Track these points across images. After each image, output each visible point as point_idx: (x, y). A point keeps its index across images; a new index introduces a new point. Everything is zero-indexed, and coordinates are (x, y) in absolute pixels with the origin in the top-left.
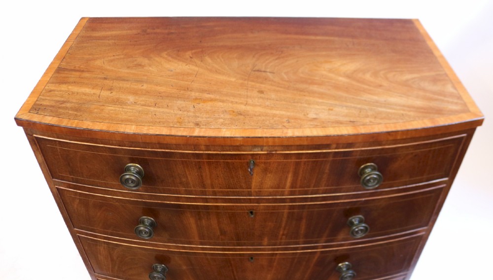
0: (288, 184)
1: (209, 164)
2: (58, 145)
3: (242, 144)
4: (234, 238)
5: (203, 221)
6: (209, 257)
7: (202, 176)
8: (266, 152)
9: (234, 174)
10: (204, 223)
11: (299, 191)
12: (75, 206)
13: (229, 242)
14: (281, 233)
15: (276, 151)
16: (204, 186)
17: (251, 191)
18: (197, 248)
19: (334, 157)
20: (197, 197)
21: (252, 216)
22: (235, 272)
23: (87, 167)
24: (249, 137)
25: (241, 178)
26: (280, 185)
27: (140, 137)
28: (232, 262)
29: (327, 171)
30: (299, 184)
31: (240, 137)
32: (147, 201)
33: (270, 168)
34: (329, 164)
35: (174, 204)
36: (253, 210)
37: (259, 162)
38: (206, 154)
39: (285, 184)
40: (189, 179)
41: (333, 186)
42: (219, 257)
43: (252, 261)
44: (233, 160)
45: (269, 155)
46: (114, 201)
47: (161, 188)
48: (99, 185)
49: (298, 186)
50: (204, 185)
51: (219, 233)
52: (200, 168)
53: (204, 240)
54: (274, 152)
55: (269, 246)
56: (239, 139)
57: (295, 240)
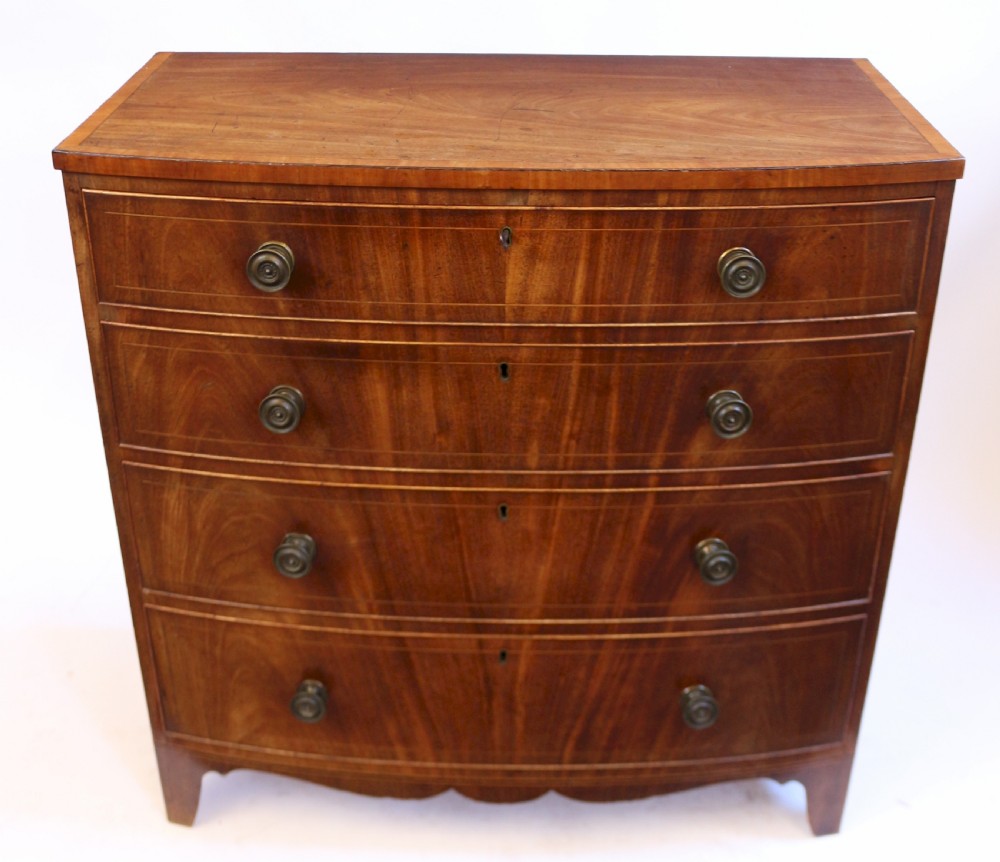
0: (578, 292)
1: (424, 235)
2: (128, 209)
3: (487, 185)
4: (467, 443)
5: (404, 392)
6: (410, 504)
7: (407, 268)
8: (533, 208)
9: (470, 262)
10: (405, 398)
11: (601, 309)
12: (135, 373)
13: (456, 454)
14: (567, 429)
15: (553, 206)
16: (410, 295)
17: (504, 307)
18: (387, 474)
19: (665, 225)
20: (395, 323)
21: (506, 379)
22: (466, 555)
23: (179, 257)
24: (501, 170)
25: (485, 271)
26: (560, 295)
27: (297, 171)
28: (461, 522)
29: (653, 260)
30: (599, 290)
31: (485, 169)
32: (292, 338)
33: (541, 247)
34: (657, 243)
35: (347, 343)
36: (508, 359)
37: (520, 232)
38: (419, 210)
39: (571, 292)
40: (383, 276)
41: (668, 301)
42: (433, 505)
43: (505, 519)
44: (470, 226)
45: (540, 215)
46: (223, 346)
47: (323, 301)
48: (196, 305)
49: (598, 297)
50: (411, 291)
51: (433, 429)
52: (405, 246)
53: (402, 449)
54: (548, 208)
55: (541, 469)
56: (482, 173)
57: (598, 455)
